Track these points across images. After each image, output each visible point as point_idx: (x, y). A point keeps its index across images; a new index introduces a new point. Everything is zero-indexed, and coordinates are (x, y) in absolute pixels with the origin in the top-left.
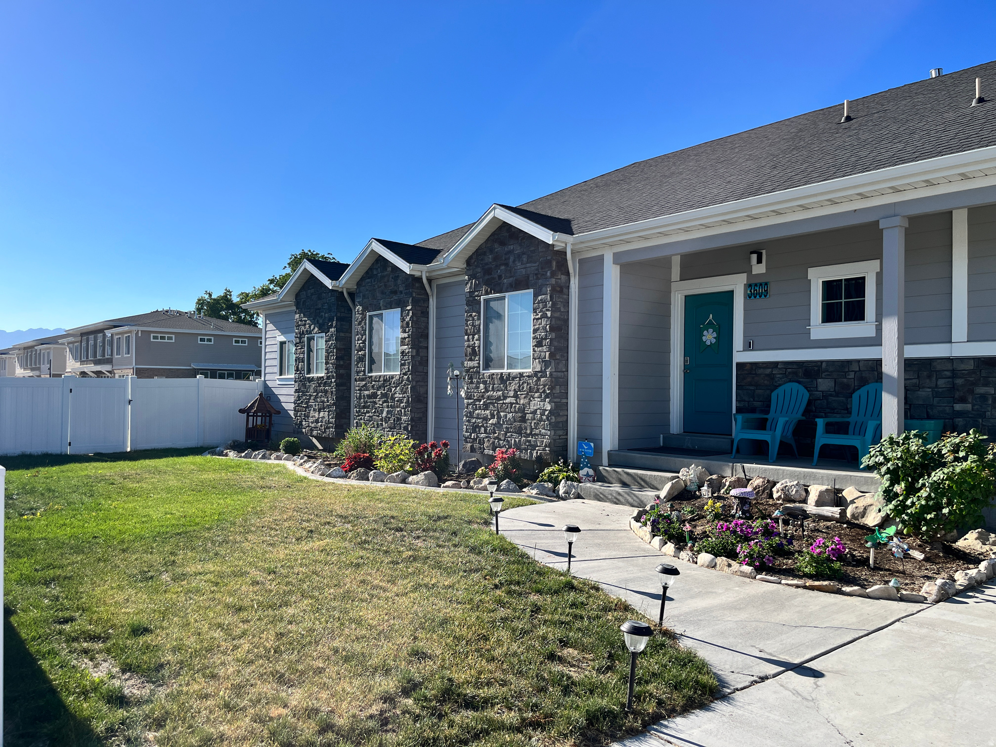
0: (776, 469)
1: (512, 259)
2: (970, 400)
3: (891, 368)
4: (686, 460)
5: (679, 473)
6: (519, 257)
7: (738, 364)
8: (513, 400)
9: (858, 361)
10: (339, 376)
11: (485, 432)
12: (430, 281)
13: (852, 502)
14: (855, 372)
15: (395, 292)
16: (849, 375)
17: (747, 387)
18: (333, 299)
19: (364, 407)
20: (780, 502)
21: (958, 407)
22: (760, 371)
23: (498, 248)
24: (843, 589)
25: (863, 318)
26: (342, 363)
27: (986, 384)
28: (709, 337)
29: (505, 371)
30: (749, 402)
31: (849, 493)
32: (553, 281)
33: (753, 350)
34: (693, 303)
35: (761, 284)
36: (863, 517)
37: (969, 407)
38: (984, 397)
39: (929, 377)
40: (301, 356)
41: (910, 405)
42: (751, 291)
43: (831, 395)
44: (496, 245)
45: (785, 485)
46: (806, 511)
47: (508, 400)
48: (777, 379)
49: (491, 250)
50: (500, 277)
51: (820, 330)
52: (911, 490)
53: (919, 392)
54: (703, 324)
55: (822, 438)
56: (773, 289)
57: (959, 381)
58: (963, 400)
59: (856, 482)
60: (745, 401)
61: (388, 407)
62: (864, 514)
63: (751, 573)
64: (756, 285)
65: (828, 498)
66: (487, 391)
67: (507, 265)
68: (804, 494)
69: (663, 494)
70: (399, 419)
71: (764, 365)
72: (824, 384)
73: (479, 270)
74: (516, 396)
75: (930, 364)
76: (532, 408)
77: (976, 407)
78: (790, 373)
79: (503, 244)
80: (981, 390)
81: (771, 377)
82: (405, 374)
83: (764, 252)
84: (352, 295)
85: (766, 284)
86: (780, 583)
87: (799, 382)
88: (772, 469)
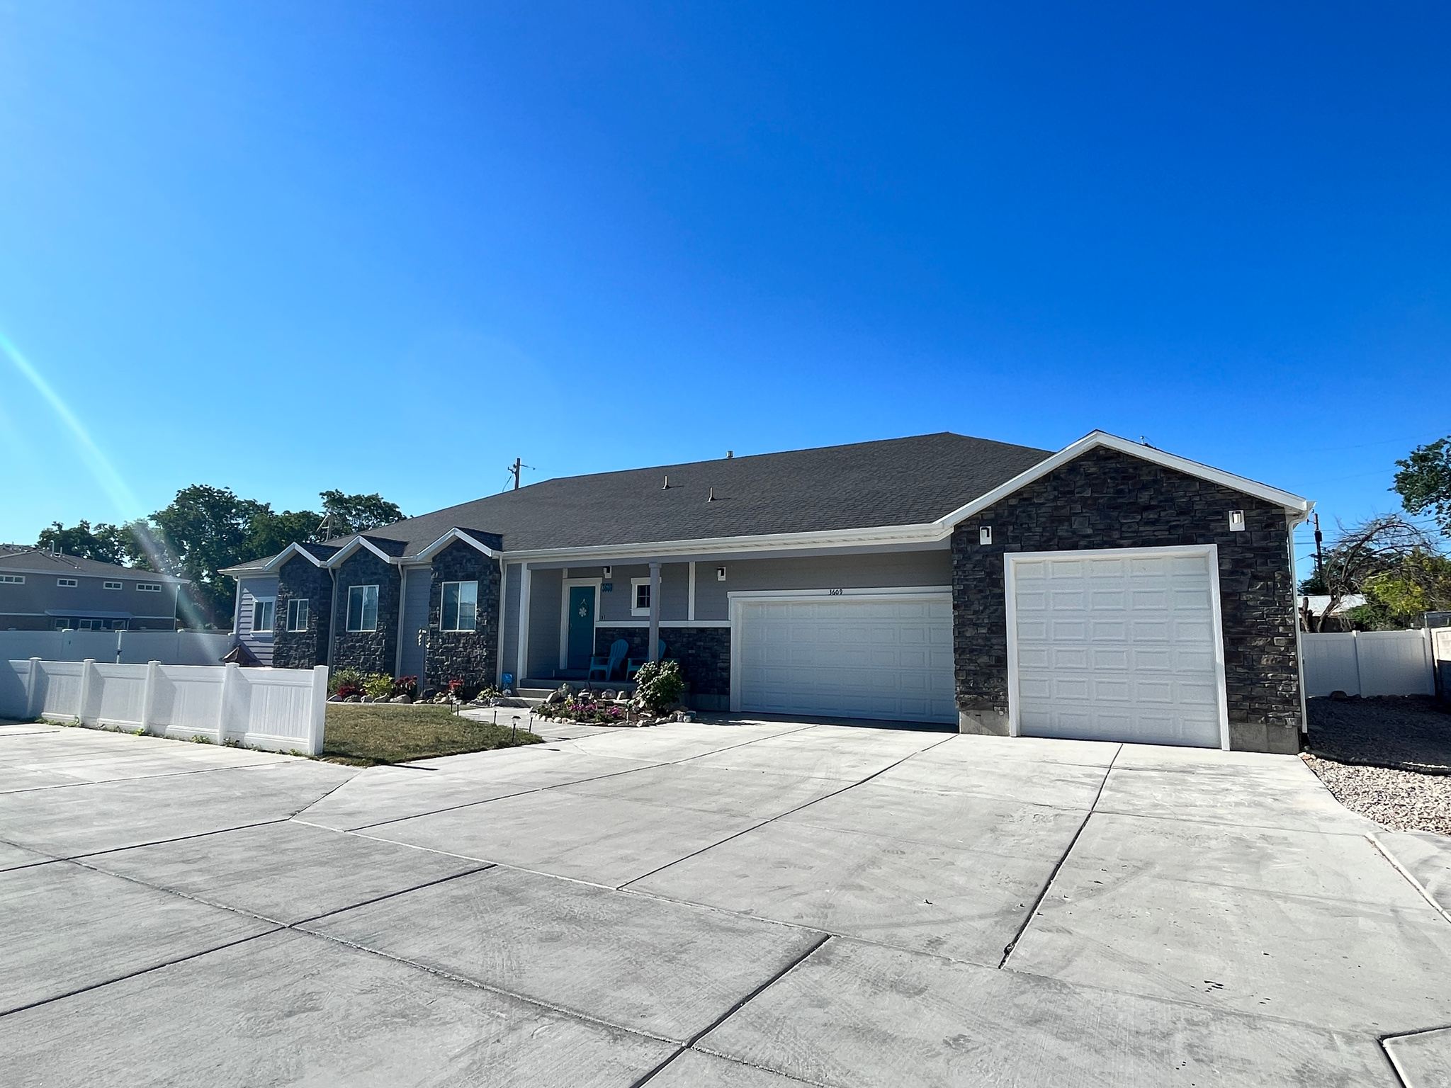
1: (464, 561)
2: (695, 648)
3: (653, 633)
4: (564, 682)
5: (558, 689)
6: (469, 560)
7: (596, 628)
8: (462, 650)
10: (320, 632)
11: (442, 670)
12: (402, 566)
13: (634, 697)
14: (639, 634)
15: (375, 574)
17: (601, 641)
18: (318, 574)
19: (343, 655)
21: (690, 652)
22: (608, 633)
23: (455, 553)
24: (607, 725)
26: (322, 622)
27: (701, 641)
28: (583, 612)
29: (457, 630)
30: (600, 650)
32: (491, 577)
33: (604, 621)
34: (575, 591)
35: (609, 585)
36: (637, 704)
37: (694, 651)
38: (699, 646)
40: (284, 616)
41: (672, 651)
42: (604, 588)
44: (454, 551)
47: (460, 649)
48: (615, 637)
49: (451, 554)
50: (456, 571)
51: (637, 612)
54: (579, 605)
55: (630, 668)
56: (615, 587)
57: (691, 639)
58: (692, 649)
60: (598, 649)
61: (364, 655)
63: (574, 723)
64: (606, 585)
66: (444, 643)
67: (461, 564)
68: (616, 695)
69: (548, 700)
70: (374, 664)
71: (609, 629)
72: (637, 640)
73: (441, 565)
74: (464, 647)
75: (680, 631)
76: (475, 655)
77: (697, 652)
78: (621, 634)
79: (459, 551)
80: (699, 643)
81: (613, 636)
82: (380, 632)
83: (611, 569)
85: (611, 585)
87: (625, 639)
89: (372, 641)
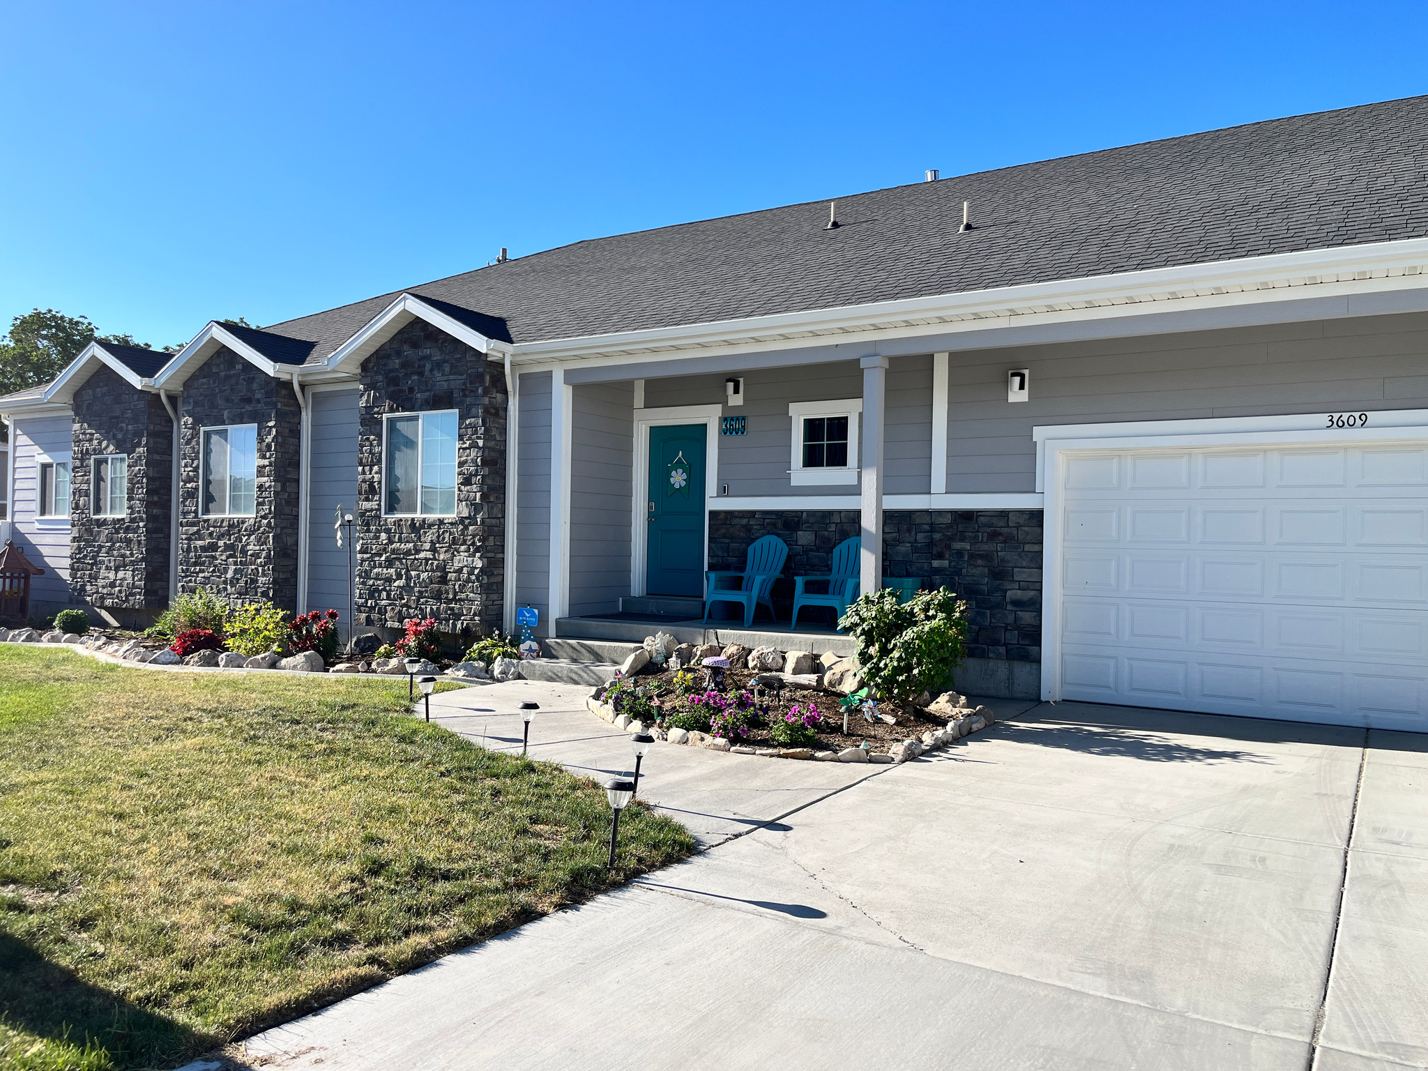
0: (752, 635)
1: (428, 367)
2: (947, 556)
3: (870, 522)
4: (651, 627)
5: (642, 642)
6: (438, 365)
7: (710, 512)
8: (429, 555)
9: (840, 512)
10: (151, 518)
11: (388, 597)
12: (303, 387)
13: (830, 668)
14: (837, 524)
15: (248, 401)
16: (830, 527)
17: (721, 540)
18: (141, 404)
19: (195, 564)
20: (756, 671)
21: (936, 563)
22: (736, 521)
23: (408, 351)
24: (816, 755)
25: (844, 464)
26: (156, 498)
27: (962, 540)
28: (678, 479)
29: (418, 515)
30: (723, 557)
31: (827, 659)
32: (486, 400)
33: (727, 496)
34: (659, 436)
35: (738, 419)
36: (840, 684)
37: (946, 563)
38: (960, 553)
39: (909, 530)
40: (85, 487)
41: (890, 561)
42: (726, 426)
43: (811, 550)
44: (406, 347)
45: (761, 652)
46: (782, 680)
47: (422, 555)
48: (754, 531)
49: (399, 353)
50: (411, 390)
51: (802, 475)
52: (885, 652)
53: (899, 548)
54: (671, 463)
55: (801, 599)
56: (751, 424)
57: (937, 536)
58: (940, 556)
59: (834, 647)
60: (718, 556)
61: (235, 563)
62: (840, 681)
63: (724, 746)
64: (732, 419)
65: (806, 664)
66: (391, 541)
67: (421, 374)
68: (781, 661)
69: (624, 668)
70: (254, 581)
71: (741, 514)
72: (805, 537)
73: (380, 378)
74: (433, 550)
75: (910, 516)
76: (457, 565)
77: (952, 564)
78: (767, 524)
79: (415, 345)
80: (957, 545)
81: (748, 528)
82: (264, 517)
83: (741, 380)
84: (172, 399)
85: (744, 419)
86: (754, 754)
87: (778, 535)
88: (748, 635)
89: (249, 536)
